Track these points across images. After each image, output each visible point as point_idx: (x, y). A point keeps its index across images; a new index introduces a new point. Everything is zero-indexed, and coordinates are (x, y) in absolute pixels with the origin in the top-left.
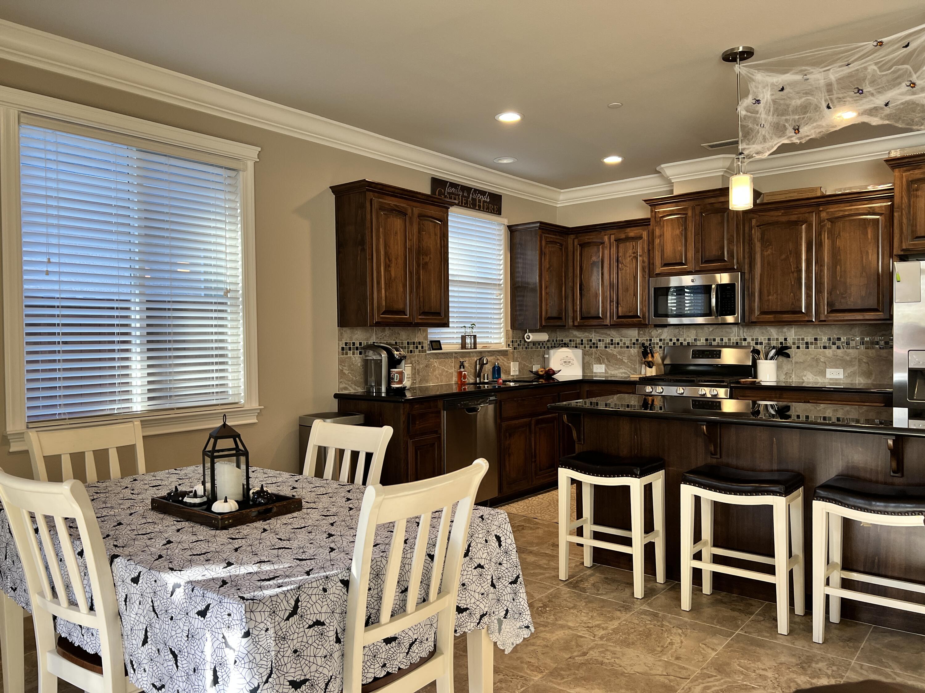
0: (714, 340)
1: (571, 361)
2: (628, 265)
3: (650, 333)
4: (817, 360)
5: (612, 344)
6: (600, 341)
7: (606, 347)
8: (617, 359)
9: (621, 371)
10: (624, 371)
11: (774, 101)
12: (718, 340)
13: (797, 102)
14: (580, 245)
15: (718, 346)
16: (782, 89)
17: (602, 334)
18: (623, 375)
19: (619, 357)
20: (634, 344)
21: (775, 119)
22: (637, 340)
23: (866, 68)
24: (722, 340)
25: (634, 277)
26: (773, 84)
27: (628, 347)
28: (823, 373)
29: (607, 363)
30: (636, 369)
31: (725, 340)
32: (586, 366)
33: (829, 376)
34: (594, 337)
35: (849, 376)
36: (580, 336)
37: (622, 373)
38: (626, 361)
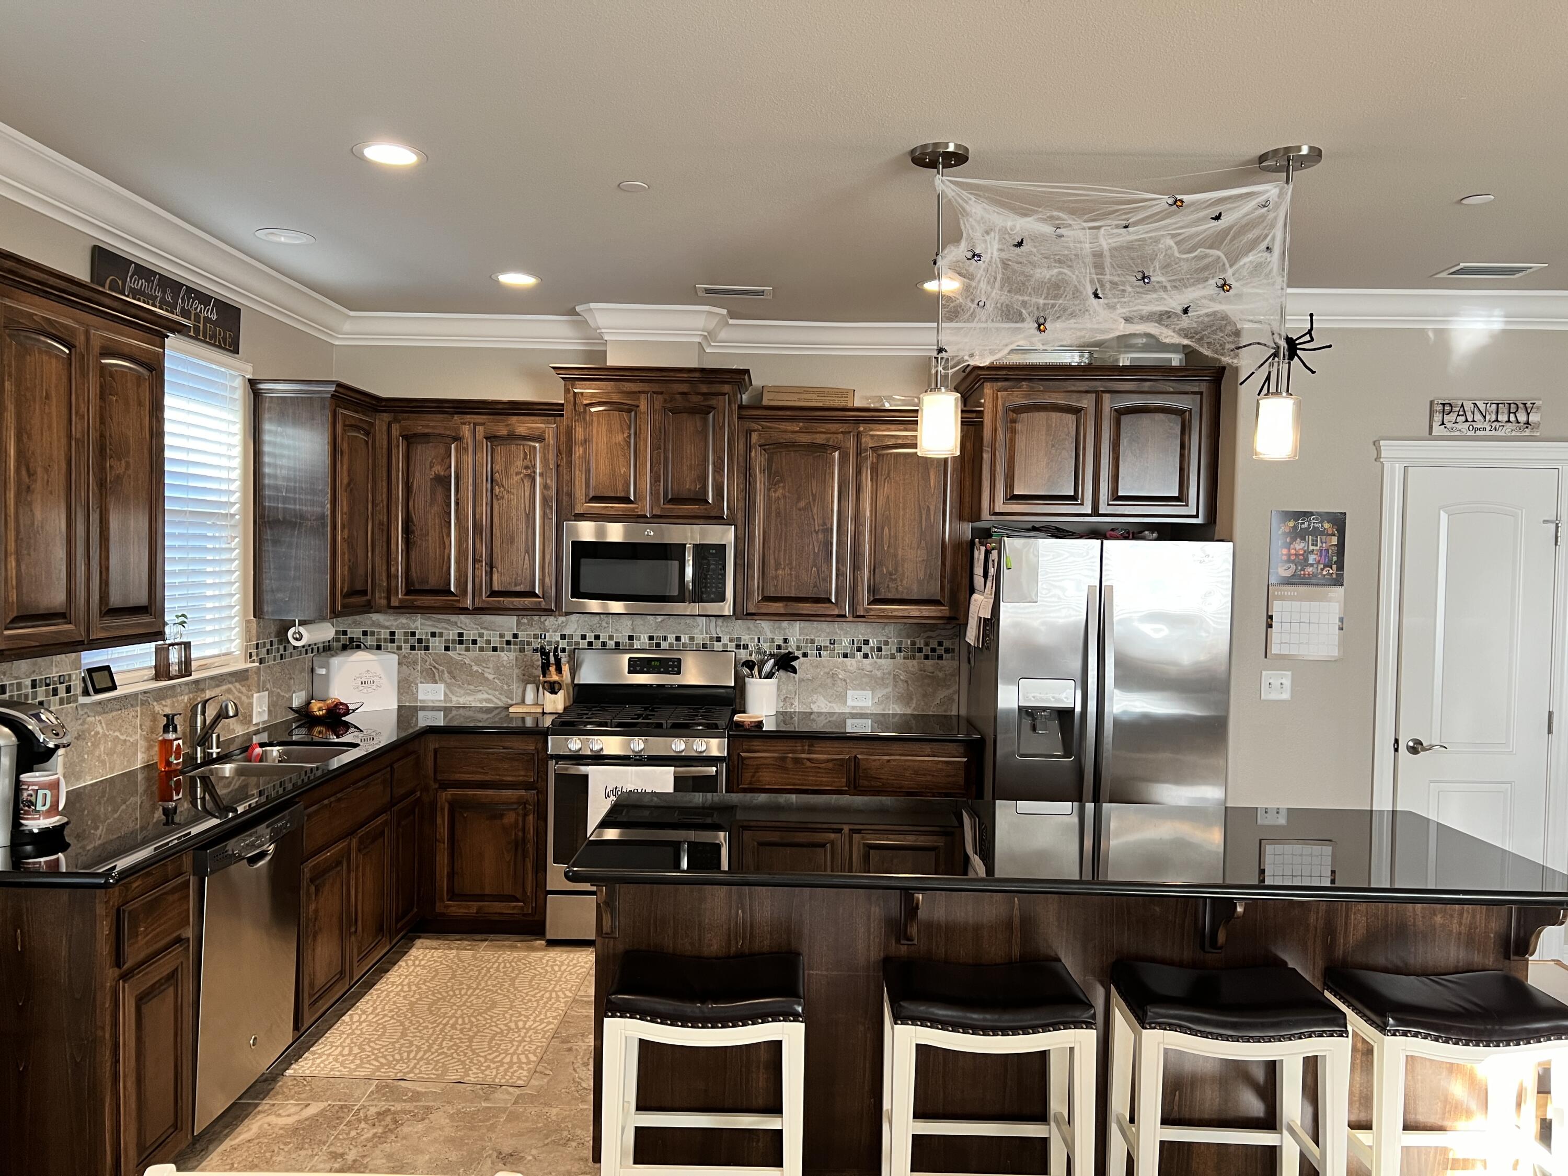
0: (665, 639)
1: (375, 679)
2: (514, 491)
3: (543, 623)
4: (834, 676)
5: (461, 642)
6: (433, 635)
7: (447, 649)
8: (472, 674)
9: (481, 696)
10: (485, 696)
11: (1005, 264)
12: (671, 639)
13: (1044, 273)
14: (405, 437)
15: (671, 648)
16: (1020, 244)
17: (439, 621)
18: (485, 704)
19: (475, 668)
20: (508, 643)
21: (1004, 298)
22: (515, 636)
23: (1157, 241)
24: (678, 639)
25: (527, 515)
26: (1004, 231)
27: (495, 649)
28: (842, 698)
29: (449, 681)
30: (512, 693)
31: (685, 639)
32: (405, 686)
33: (850, 702)
34: (421, 625)
35: (880, 703)
36: (387, 624)
37: (481, 701)
38: (491, 677)
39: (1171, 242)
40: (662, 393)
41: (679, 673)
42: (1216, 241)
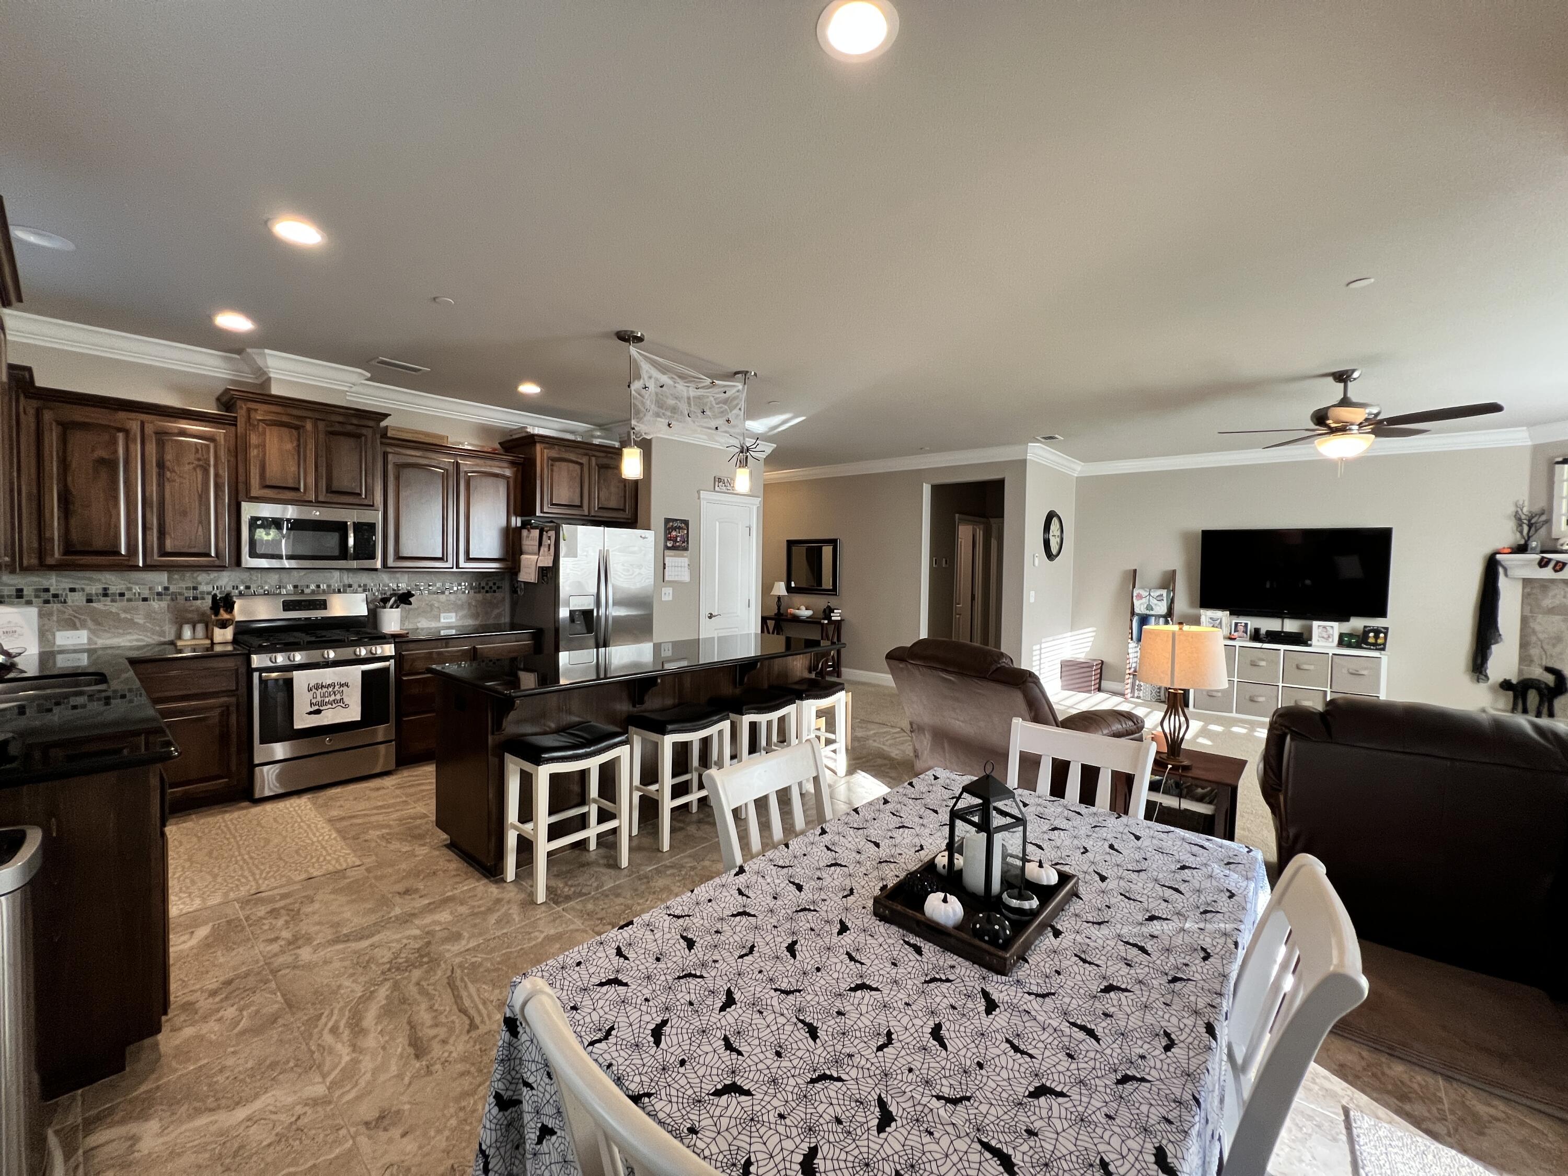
0: (308, 587)
1: (18, 629)
3: (196, 578)
4: (432, 606)
5: (106, 595)
6: (72, 590)
7: (89, 601)
8: (120, 620)
9: (129, 637)
10: (135, 637)
11: (657, 394)
12: (313, 587)
13: (671, 402)
15: (313, 592)
16: (662, 387)
17: (79, 578)
18: (135, 643)
19: (123, 615)
20: (159, 594)
21: (656, 409)
22: (166, 589)
23: (708, 397)
24: (318, 586)
26: (657, 380)
27: (145, 600)
28: (438, 618)
29: (93, 627)
30: (164, 632)
31: (323, 587)
32: (44, 635)
33: (442, 620)
34: (55, 582)
35: (461, 618)
36: (12, 582)
37: (130, 641)
38: (141, 622)
39: (712, 399)
40: (324, 420)
41: (325, 608)
42: (725, 402)
